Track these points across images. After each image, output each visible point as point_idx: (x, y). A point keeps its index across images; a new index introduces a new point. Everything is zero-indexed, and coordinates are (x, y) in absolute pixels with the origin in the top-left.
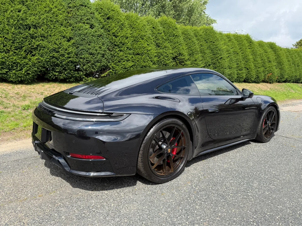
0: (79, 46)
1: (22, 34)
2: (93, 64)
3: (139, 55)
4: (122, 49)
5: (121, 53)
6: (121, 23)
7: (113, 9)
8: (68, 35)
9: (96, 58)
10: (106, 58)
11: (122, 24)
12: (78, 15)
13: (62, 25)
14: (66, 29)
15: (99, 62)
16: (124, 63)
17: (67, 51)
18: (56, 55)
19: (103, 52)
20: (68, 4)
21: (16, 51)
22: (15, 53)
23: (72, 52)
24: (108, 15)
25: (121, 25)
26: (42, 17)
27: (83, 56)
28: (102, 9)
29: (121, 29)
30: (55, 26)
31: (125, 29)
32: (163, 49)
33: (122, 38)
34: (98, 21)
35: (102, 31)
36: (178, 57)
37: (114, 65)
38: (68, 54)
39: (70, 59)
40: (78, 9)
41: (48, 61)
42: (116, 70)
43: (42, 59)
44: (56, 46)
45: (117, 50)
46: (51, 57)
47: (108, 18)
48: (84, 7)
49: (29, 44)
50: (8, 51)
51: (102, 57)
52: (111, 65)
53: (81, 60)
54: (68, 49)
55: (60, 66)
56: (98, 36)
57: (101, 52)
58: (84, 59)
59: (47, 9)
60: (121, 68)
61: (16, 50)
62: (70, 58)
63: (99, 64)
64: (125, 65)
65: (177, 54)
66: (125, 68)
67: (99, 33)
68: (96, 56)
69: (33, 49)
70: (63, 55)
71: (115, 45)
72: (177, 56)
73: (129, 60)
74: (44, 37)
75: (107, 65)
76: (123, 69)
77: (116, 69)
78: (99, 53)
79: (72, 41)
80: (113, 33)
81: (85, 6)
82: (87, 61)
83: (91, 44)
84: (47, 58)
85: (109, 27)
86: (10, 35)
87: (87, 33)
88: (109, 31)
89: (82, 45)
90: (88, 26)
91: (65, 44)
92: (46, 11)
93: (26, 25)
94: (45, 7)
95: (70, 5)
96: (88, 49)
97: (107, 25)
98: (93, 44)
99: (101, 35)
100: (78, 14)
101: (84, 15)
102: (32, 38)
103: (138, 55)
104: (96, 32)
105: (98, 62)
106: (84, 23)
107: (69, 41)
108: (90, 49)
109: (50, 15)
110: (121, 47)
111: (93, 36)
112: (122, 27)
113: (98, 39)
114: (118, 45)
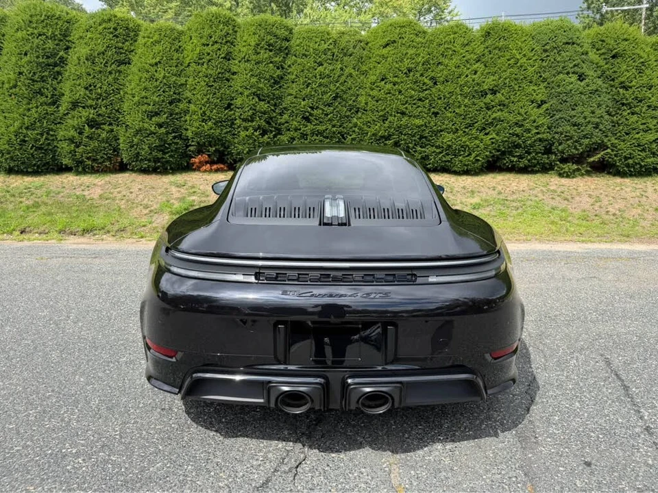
0: (555, 112)
1: (475, 105)
2: (576, 141)
4: (637, 110)
5: (635, 118)
6: (642, 60)
7: (625, 36)
8: (539, 98)
9: (582, 131)
10: (600, 130)
11: (642, 62)
12: (558, 62)
13: (531, 83)
14: (536, 88)
15: (587, 138)
16: (637, 136)
17: (535, 124)
18: (518, 130)
19: (598, 120)
21: (466, 130)
22: (464, 132)
23: (543, 124)
24: (616, 51)
25: (640, 65)
26: (504, 75)
27: (560, 130)
28: (603, 41)
29: (640, 72)
30: (520, 87)
31: (648, 72)
33: (639, 89)
34: (595, 65)
35: (600, 82)
37: (616, 141)
38: (537, 127)
39: (539, 136)
40: (560, 51)
41: (506, 141)
42: (620, 150)
43: (497, 138)
44: (520, 118)
45: (625, 113)
46: (510, 134)
47: (614, 57)
48: (570, 46)
49: (484, 119)
50: (457, 131)
51: (594, 127)
52: (609, 140)
53: (557, 136)
54: (537, 120)
55: (521, 147)
56: (591, 93)
57: (593, 120)
58: (562, 134)
59: (512, 61)
60: (630, 145)
61: (466, 128)
62: (538, 133)
63: (586, 141)
64: (639, 138)
66: (639, 145)
67: (594, 87)
68: (582, 128)
69: (488, 124)
70: (528, 131)
71: (623, 104)
73: (651, 129)
74: (504, 105)
75: (603, 141)
76: (635, 146)
77: (619, 147)
78: (589, 122)
79: (545, 106)
80: (622, 83)
81: (573, 43)
82: (566, 136)
83: (577, 108)
84: (505, 137)
85: (615, 72)
86: (463, 107)
87: (571, 90)
88: (613, 80)
89: (561, 111)
90: (574, 78)
91: (535, 112)
92: (509, 65)
93: (481, 92)
94: (508, 60)
95: (547, 47)
96: (571, 117)
97: (611, 69)
98: (579, 109)
99: (597, 90)
100: (559, 59)
101: (570, 59)
102: (488, 109)
104: (588, 86)
105: (585, 137)
106: (568, 73)
107: (539, 106)
108: (575, 116)
109: (515, 70)
110: (635, 107)
111: (581, 93)
112: (643, 67)
113: (591, 97)
114: (629, 104)
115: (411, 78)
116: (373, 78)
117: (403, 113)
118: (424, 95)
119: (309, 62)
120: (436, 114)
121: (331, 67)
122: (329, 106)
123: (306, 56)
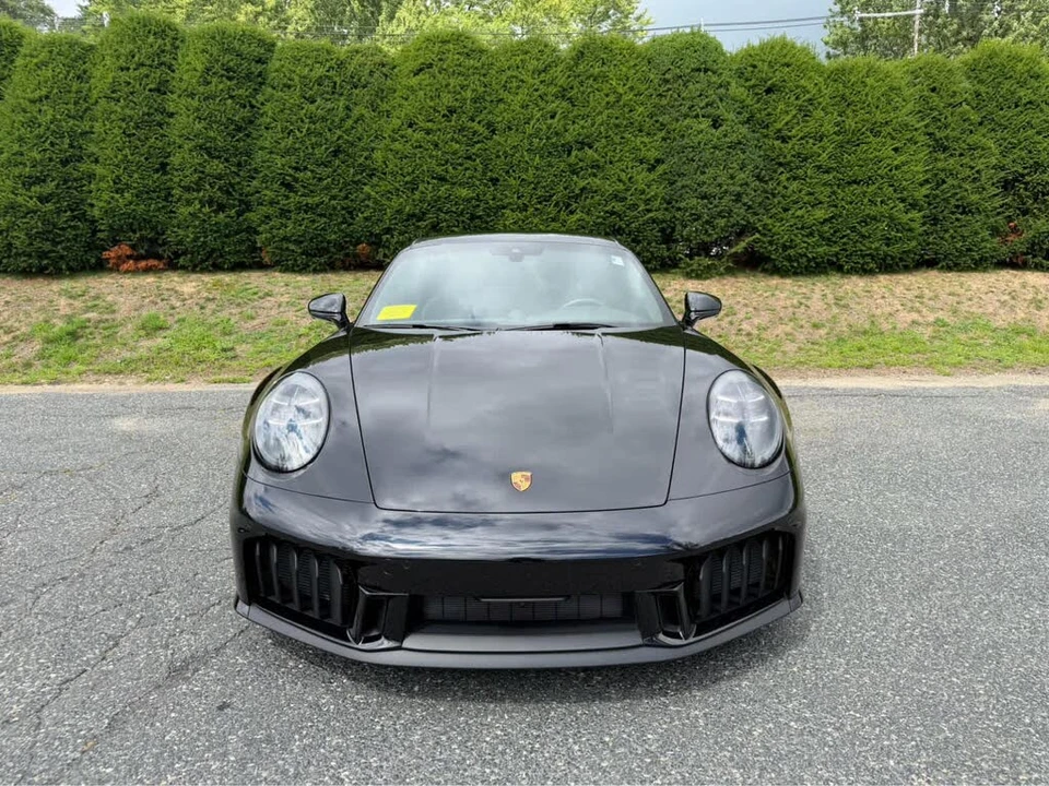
0: (676, 178)
1: (553, 167)
2: (707, 222)
3: (858, 183)
4: (800, 172)
5: (795, 185)
6: (808, 96)
7: (787, 60)
8: (653, 155)
9: (716, 206)
10: (745, 204)
11: (810, 100)
12: (683, 99)
13: (640, 131)
14: (646, 140)
15: (724, 217)
16: (799, 213)
17: (643, 197)
18: (618, 206)
19: (739, 189)
20: (664, 74)
21: (539, 206)
22: (537, 209)
23: (655, 197)
24: (770, 82)
25: (806, 104)
26: (599, 119)
27: (682, 205)
28: (754, 66)
29: (806, 116)
30: (622, 138)
31: (819, 113)
32: (961, 155)
33: (804, 142)
34: (738, 104)
35: (744, 130)
36: (1028, 178)
37: (769, 221)
38: (647, 202)
39: (651, 215)
40: (688, 81)
41: (602, 224)
42: (774, 234)
43: (587, 218)
44: (621, 187)
45: (783, 178)
46: (607, 212)
47: (769, 91)
48: (702, 74)
49: (565, 188)
50: (525, 208)
51: (733, 201)
52: (759, 220)
53: (678, 215)
54: (647, 190)
55: (624, 232)
56: (729, 147)
57: (732, 188)
58: (686, 211)
59: (612, 99)
60: (791, 226)
61: (540, 203)
62: (649, 211)
63: (722, 222)
64: (803, 217)
65: (1025, 168)
66: (802, 228)
67: (734, 138)
68: (716, 202)
69: (573, 197)
70: (634, 206)
71: (780, 164)
72: (1023, 176)
73: (821, 203)
74: (598, 166)
75: (749, 222)
76: (797, 228)
77: (773, 230)
78: (726, 192)
79: (661, 169)
80: (779, 131)
81: (706, 70)
82: (692, 215)
83: (707, 171)
84: (598, 217)
85: (769, 114)
86: (531, 172)
87: (699, 143)
88: (767, 127)
89: (685, 175)
90: (705, 124)
91: (642, 177)
92: (608, 103)
93: (563, 146)
94: (607, 95)
95: (667, 76)
96: (699, 185)
97: (765, 109)
98: (710, 171)
99: (740, 143)
100: (684, 95)
101: (701, 95)
102: (574, 172)
103: (855, 186)
104: (725, 136)
105: (720, 215)
106: (697, 116)
107: (652, 169)
108: (704, 183)
109: (616, 112)
110: (797, 168)
111: (715, 148)
112: (810, 108)
113: (729, 153)
114: (788, 163)
115: (453, 123)
116: (396, 122)
117: (442, 179)
118: (474, 151)
119: (293, 98)
120: (495, 181)
121: (329, 105)
122: (326, 166)
123: (289, 87)
